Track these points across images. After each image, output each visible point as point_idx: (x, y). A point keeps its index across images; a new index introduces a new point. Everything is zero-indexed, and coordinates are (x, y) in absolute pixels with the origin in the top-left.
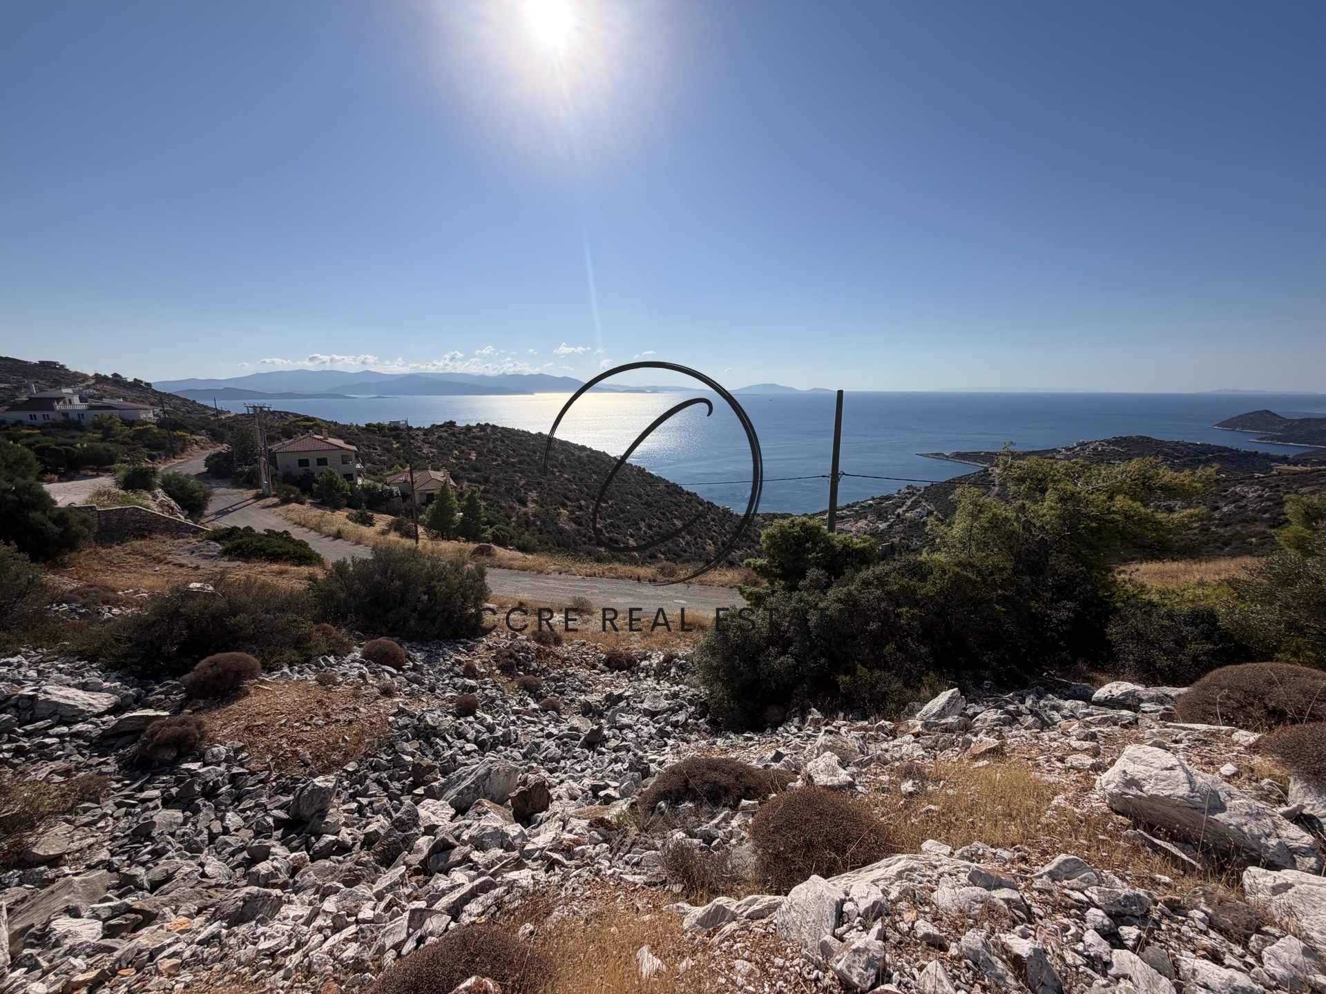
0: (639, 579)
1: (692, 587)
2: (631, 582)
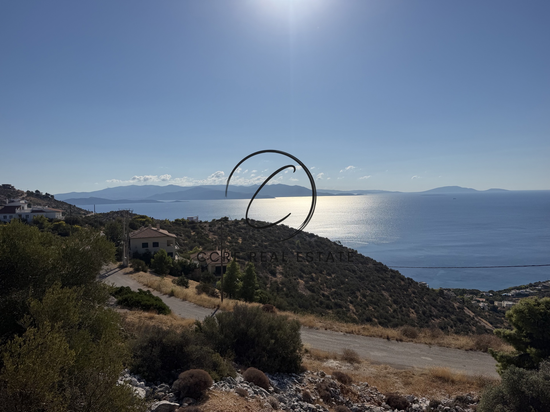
0: (388, 338)
1: (433, 348)
2: (382, 340)
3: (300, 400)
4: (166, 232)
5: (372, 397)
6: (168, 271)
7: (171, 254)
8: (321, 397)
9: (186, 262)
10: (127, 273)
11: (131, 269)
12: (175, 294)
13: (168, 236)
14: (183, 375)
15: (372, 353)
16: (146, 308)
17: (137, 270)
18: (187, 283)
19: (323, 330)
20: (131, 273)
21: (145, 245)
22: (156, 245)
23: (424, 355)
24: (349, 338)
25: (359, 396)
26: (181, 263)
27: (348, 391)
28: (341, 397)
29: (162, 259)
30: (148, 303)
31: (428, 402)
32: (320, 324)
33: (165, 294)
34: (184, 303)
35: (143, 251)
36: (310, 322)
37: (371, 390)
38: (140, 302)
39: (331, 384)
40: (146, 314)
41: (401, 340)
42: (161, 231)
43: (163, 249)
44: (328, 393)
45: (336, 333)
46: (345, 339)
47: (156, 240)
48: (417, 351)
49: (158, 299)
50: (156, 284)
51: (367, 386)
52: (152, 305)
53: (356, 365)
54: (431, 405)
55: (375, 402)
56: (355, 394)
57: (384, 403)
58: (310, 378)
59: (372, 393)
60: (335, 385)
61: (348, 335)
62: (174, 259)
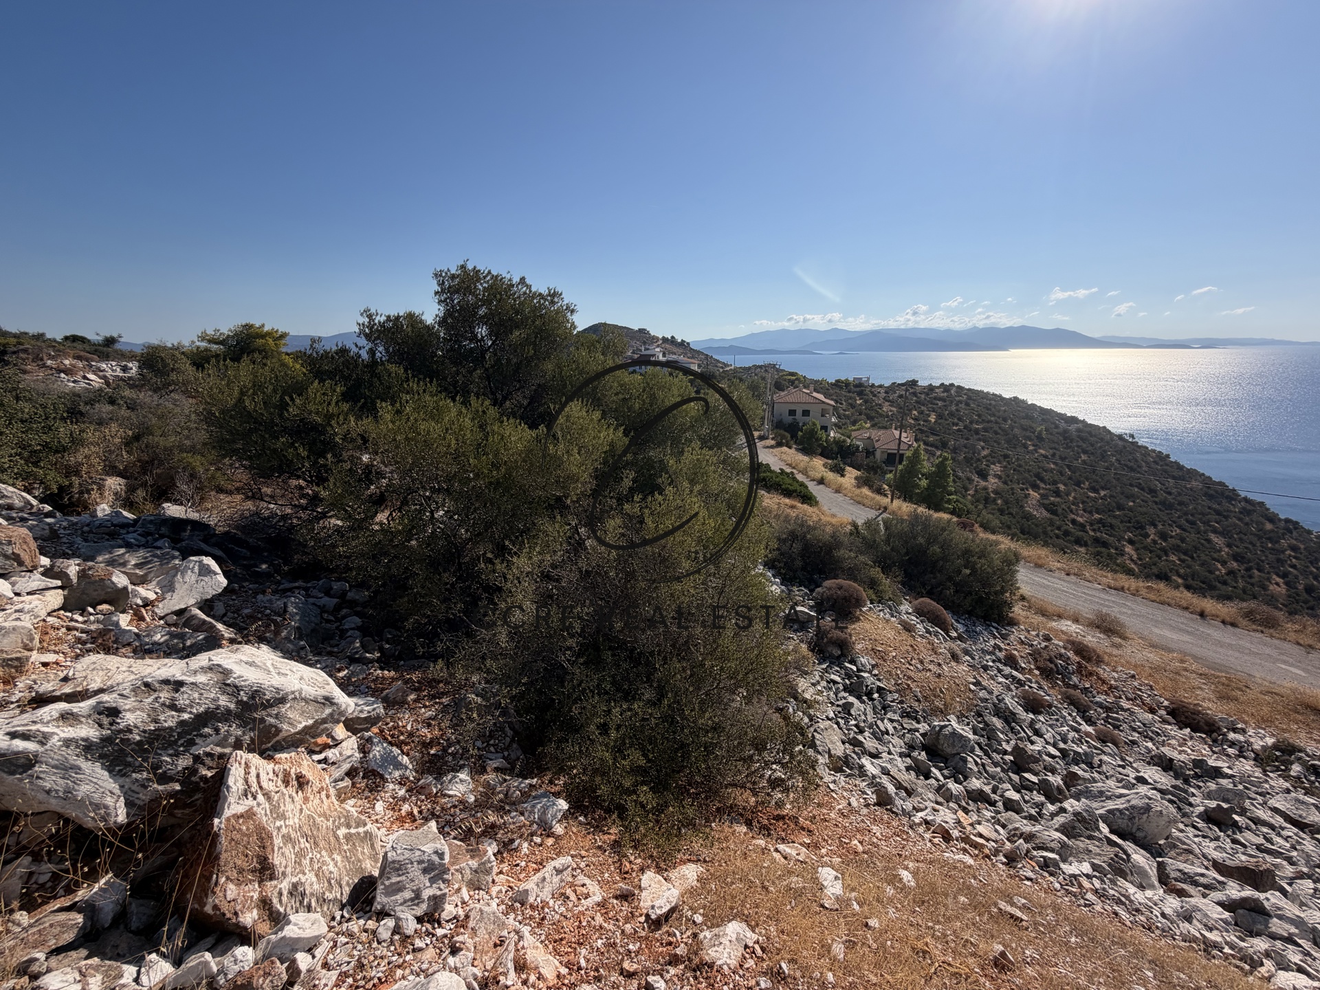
0: (1202, 615)
2: (1187, 614)
3: (999, 661)
4: (821, 397)
5: (1139, 696)
6: (819, 451)
7: (825, 428)
8: (1038, 668)
9: (844, 441)
10: (768, 447)
11: (773, 442)
12: (825, 481)
13: (823, 402)
14: (828, 583)
15: (1157, 631)
16: (788, 493)
17: (779, 445)
18: (844, 470)
19: (1063, 575)
20: (772, 447)
21: (792, 413)
22: (806, 413)
23: (1285, 662)
24: (1113, 597)
25: (1111, 687)
26: (836, 442)
27: (1091, 674)
28: (1075, 679)
29: (812, 434)
30: (791, 488)
31: (1270, 741)
32: (1059, 565)
33: (813, 480)
34: (836, 495)
35: (788, 419)
36: (1039, 558)
37: (1141, 685)
38: (780, 485)
39: (1061, 655)
40: (787, 501)
41: (1233, 625)
42: (815, 394)
43: (816, 420)
44: (1052, 666)
45: (1087, 584)
46: (1102, 596)
47: (806, 407)
48: (1268, 651)
49: (802, 484)
50: (802, 465)
51: (1133, 676)
52: (795, 491)
53: (1118, 640)
54: (1275, 747)
55: (1144, 704)
56: (1104, 682)
57: (1163, 712)
58: (1022, 637)
59: (1140, 690)
60: (1069, 658)
61: (1113, 592)
62: (829, 435)
